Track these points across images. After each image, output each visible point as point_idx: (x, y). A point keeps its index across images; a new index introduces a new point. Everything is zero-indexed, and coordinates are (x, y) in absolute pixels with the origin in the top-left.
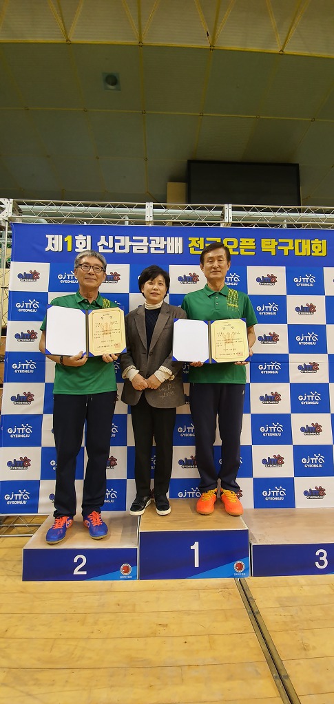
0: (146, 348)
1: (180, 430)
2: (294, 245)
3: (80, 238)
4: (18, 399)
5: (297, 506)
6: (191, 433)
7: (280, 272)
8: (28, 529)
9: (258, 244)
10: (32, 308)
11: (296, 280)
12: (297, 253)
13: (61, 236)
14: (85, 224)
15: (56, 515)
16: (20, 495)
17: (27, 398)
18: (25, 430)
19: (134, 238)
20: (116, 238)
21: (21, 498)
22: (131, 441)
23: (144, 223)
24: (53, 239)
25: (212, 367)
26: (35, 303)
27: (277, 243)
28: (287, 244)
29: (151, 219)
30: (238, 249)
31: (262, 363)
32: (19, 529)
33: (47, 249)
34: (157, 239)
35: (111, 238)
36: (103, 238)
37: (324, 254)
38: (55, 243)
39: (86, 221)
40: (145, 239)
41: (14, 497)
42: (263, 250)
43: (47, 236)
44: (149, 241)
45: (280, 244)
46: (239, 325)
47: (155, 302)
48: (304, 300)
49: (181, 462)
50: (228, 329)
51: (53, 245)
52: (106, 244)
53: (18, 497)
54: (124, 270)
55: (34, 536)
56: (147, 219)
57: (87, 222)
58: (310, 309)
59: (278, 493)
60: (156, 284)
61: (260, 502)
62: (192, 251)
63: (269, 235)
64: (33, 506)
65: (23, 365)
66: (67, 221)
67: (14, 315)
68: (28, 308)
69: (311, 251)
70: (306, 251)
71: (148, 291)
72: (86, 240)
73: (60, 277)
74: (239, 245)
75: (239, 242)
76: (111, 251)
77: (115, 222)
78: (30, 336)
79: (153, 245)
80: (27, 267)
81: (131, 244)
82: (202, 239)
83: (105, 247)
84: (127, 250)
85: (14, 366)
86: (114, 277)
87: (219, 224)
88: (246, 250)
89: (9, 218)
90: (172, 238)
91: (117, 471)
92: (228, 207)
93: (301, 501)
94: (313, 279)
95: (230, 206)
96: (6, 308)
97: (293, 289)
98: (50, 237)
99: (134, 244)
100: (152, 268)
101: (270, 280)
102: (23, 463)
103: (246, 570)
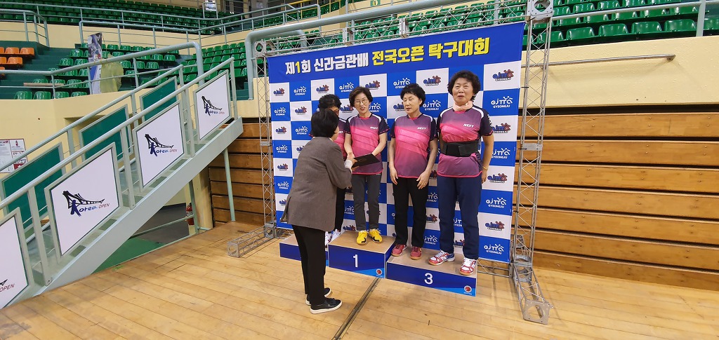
2: (457, 47)
3: (304, 63)
4: (281, 168)
7: (444, 73)
9: (426, 50)
10: (282, 113)
12: (460, 54)
13: (293, 63)
17: (285, 167)
18: (286, 185)
19: (336, 58)
20: (325, 59)
24: (289, 66)
26: (283, 109)
27: (442, 47)
28: (451, 47)
30: (409, 57)
33: (287, 73)
34: (351, 56)
35: (322, 60)
36: (317, 60)
38: (291, 68)
40: (343, 57)
42: (430, 55)
44: (346, 59)
45: (445, 48)
52: (319, 65)
59: (432, 240)
62: (375, 63)
65: (281, 148)
67: (274, 118)
69: (474, 51)
70: (467, 53)
72: (307, 63)
73: (295, 91)
74: (410, 53)
75: (411, 50)
76: (322, 70)
78: (284, 130)
79: (348, 61)
80: (278, 86)
82: (382, 52)
84: (332, 68)
88: (416, 57)
90: (361, 54)
92: (402, 21)
98: (287, 64)
99: (336, 62)
103: (383, 274)
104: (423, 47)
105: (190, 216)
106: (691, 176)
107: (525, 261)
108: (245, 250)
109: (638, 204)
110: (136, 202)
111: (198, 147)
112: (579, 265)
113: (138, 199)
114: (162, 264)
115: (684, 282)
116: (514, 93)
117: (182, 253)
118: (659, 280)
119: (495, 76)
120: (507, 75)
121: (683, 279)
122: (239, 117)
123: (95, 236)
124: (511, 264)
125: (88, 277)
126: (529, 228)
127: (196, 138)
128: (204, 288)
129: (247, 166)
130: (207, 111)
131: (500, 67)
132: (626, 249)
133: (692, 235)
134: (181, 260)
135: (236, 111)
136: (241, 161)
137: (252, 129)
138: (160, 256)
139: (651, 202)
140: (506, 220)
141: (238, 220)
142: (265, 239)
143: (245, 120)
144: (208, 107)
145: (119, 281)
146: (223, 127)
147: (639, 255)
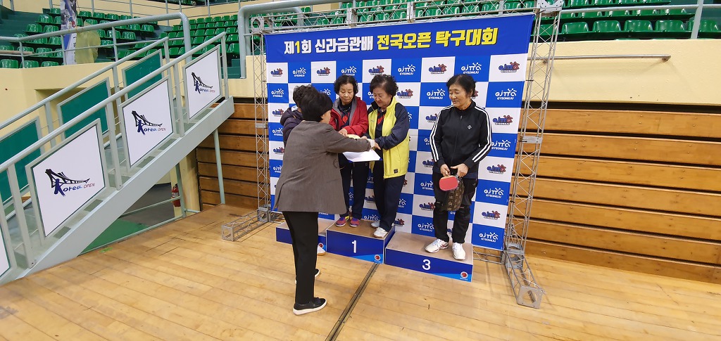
2: (465, 36)
3: (304, 42)
4: (276, 151)
7: (450, 62)
9: (433, 37)
10: (280, 94)
11: (464, 68)
12: (468, 43)
13: (293, 42)
17: (281, 151)
19: (339, 39)
20: (328, 40)
24: (289, 45)
26: (281, 90)
27: (450, 35)
28: (459, 35)
30: (416, 43)
33: (285, 52)
34: (354, 38)
35: (323, 40)
36: (318, 41)
42: (437, 42)
45: (453, 36)
51: (289, 49)
52: (321, 46)
54: (332, 65)
56: (348, 23)
59: (429, 227)
62: (380, 48)
63: (444, 28)
65: (278, 131)
67: (271, 99)
68: (278, 95)
69: (482, 40)
70: (475, 42)
72: (308, 43)
73: (294, 72)
74: (417, 39)
75: (417, 36)
76: (324, 51)
78: (281, 112)
79: (352, 44)
80: (276, 66)
82: (388, 36)
83: (320, 49)
84: (334, 50)
86: (327, 71)
88: (422, 44)
90: (366, 37)
92: (410, 5)
94: (479, 68)
98: (286, 43)
99: (339, 44)
101: (441, 69)
103: (381, 260)
104: (430, 33)
105: (177, 198)
106: (674, 173)
107: (517, 249)
108: (240, 234)
109: (623, 197)
110: (124, 182)
111: (187, 126)
112: (564, 253)
113: (125, 179)
114: (152, 246)
115: (659, 271)
116: (518, 86)
117: (173, 235)
118: (636, 268)
119: (501, 68)
120: (514, 67)
121: (658, 267)
122: (230, 96)
123: (80, 217)
124: (505, 251)
125: (74, 259)
126: (523, 217)
127: (186, 116)
128: (200, 271)
129: (238, 148)
130: (197, 89)
131: (507, 59)
132: (608, 239)
133: (671, 228)
134: (172, 243)
135: (227, 90)
136: (231, 142)
137: (243, 109)
138: (149, 238)
139: (635, 196)
140: (502, 210)
141: (228, 202)
142: (259, 223)
143: (237, 100)
144: (198, 84)
145: (107, 264)
146: (214, 106)
147: (620, 245)
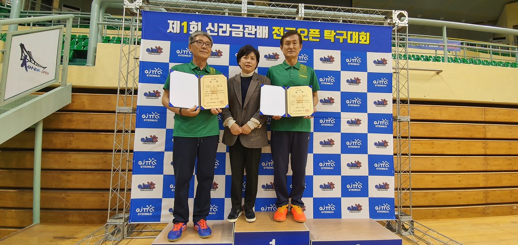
0: (241, 104)
1: (263, 164)
2: (347, 36)
3: (193, 24)
4: (146, 140)
5: (343, 217)
6: (271, 166)
7: (336, 54)
8: (153, 233)
9: (322, 33)
10: (157, 74)
11: (348, 60)
12: (349, 41)
13: (179, 22)
14: (197, 13)
15: (175, 221)
16: (147, 209)
17: (153, 140)
18: (151, 163)
19: (233, 25)
20: (220, 25)
21: (148, 210)
22: (228, 171)
23: (241, 15)
24: (173, 24)
25: (287, 120)
26: (159, 70)
27: (335, 34)
28: (342, 35)
29: (246, 12)
30: (307, 37)
31: (323, 118)
32: (146, 233)
33: (168, 31)
34: (250, 27)
35: (216, 25)
36: (210, 24)
37: (368, 42)
38: (174, 27)
39: (197, 11)
40: (241, 26)
41: (143, 210)
42: (325, 38)
43: (169, 21)
44: (244, 28)
45: (337, 34)
46: (308, 90)
47: (248, 72)
48: (352, 75)
49: (263, 187)
50: (299, 93)
51: (173, 28)
52: (212, 29)
53: (146, 210)
54: (225, 49)
55: (158, 237)
56: (243, 12)
57: (199, 12)
58: (356, 81)
59: (331, 208)
60: (250, 58)
61: (317, 214)
62: (275, 37)
63: (330, 27)
64: (156, 217)
65: (150, 115)
66: (183, 11)
67: (143, 79)
68: (154, 74)
69: (359, 40)
70: (355, 40)
71: (244, 64)
72: (197, 25)
73: (178, 52)
74: (308, 33)
75: (309, 31)
76: (216, 34)
77: (219, 13)
78: (155, 95)
79: (246, 31)
80: (154, 44)
81: (231, 29)
82: (282, 28)
83: (212, 31)
84: (228, 34)
85: (144, 116)
86: (218, 54)
87: (295, 18)
88: (313, 38)
89: (140, 6)
90: (261, 27)
91: (219, 192)
92: (301, 6)
93: (345, 214)
94: (359, 61)
95: (303, 5)
96: (137, 74)
97: (345, 67)
98: (170, 22)
99: (233, 30)
100: (247, 46)
101: (330, 60)
102: (150, 186)
104: (319, 30)
107: (402, 216)
119: (375, 62)
120: (383, 62)
124: (398, 220)
130: (24, 64)
131: (379, 56)
135: (64, 76)
140: (391, 181)
144: (26, 59)
147: (437, 201)
